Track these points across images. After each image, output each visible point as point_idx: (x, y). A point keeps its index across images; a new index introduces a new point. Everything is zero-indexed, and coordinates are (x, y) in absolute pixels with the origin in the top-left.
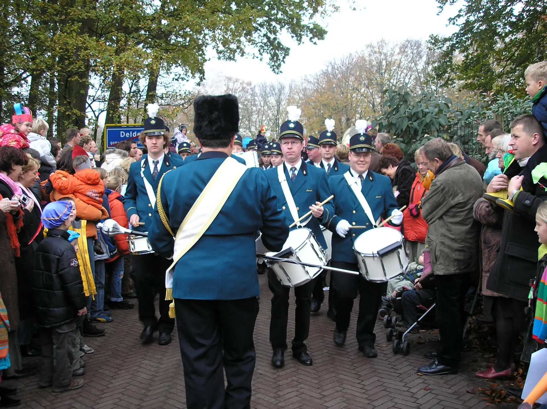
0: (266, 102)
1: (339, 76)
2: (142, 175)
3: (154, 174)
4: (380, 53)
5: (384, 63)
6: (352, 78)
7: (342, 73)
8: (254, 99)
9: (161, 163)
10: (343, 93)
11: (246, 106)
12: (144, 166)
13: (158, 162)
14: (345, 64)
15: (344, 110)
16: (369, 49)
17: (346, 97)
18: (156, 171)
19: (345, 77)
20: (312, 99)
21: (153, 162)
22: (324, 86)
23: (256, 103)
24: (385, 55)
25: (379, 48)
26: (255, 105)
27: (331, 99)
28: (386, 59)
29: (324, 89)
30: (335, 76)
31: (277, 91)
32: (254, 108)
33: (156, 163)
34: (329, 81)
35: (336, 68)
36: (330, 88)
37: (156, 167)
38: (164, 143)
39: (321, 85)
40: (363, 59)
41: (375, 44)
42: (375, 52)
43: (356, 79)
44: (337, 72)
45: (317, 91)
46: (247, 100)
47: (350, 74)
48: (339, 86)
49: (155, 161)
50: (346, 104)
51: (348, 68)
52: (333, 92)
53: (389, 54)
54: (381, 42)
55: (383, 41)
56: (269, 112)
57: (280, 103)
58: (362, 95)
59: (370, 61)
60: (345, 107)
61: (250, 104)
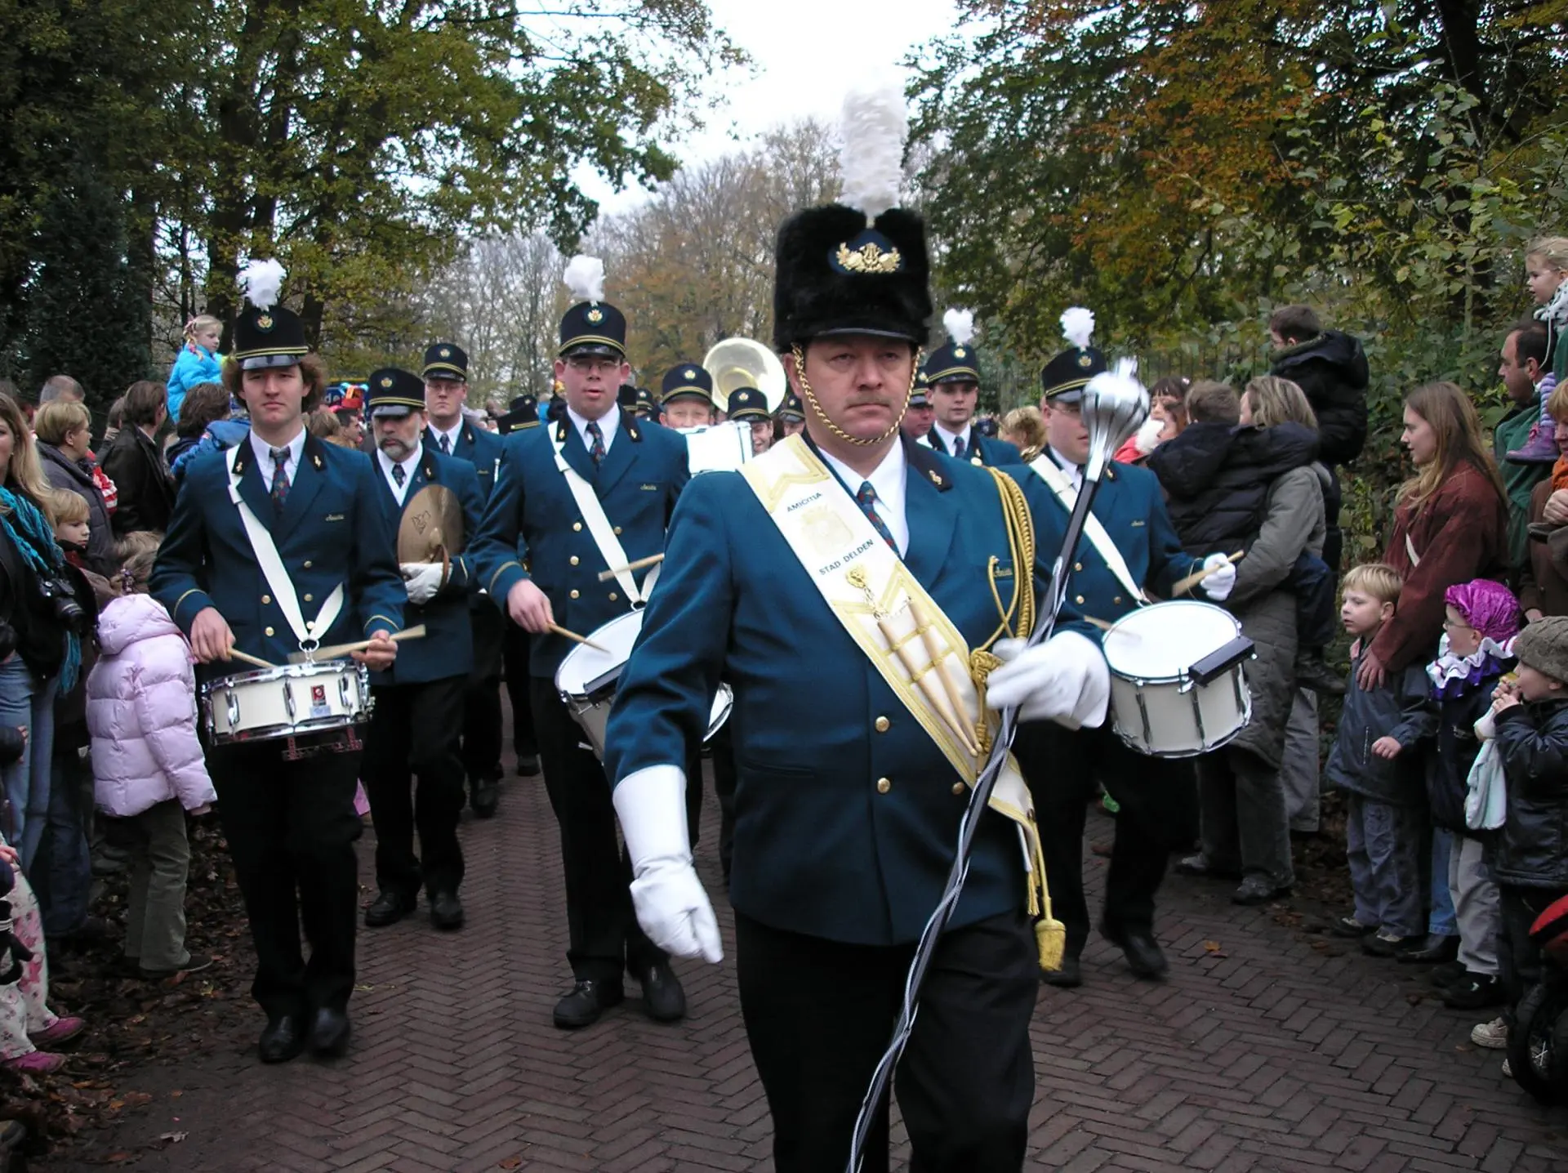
0: (497, 287)
1: (698, 220)
2: (236, 497)
3: (277, 494)
4: (805, 160)
5: (815, 185)
6: (731, 226)
7: (705, 212)
8: (466, 281)
9: (296, 456)
10: (707, 266)
11: (442, 298)
12: (239, 468)
13: (287, 454)
14: (713, 186)
15: (712, 309)
16: (776, 150)
17: (717, 277)
18: (282, 485)
19: (713, 222)
20: (625, 283)
21: (272, 454)
22: (656, 246)
23: (472, 290)
24: (818, 164)
25: (801, 148)
26: (467, 296)
27: (676, 282)
28: (820, 175)
29: (657, 253)
30: (684, 216)
31: (528, 257)
32: (467, 306)
33: (280, 459)
34: (670, 235)
35: (688, 197)
36: (674, 252)
37: (279, 472)
38: (306, 392)
39: (648, 242)
40: (760, 175)
41: (790, 133)
42: (792, 158)
43: (742, 229)
44: (691, 208)
45: (637, 259)
46: (446, 284)
47: (726, 213)
48: (697, 249)
49: (278, 449)
50: (717, 295)
51: (720, 197)
52: (682, 263)
53: (827, 163)
54: (807, 130)
55: (812, 127)
56: (507, 315)
57: (538, 292)
58: (758, 272)
59: (779, 181)
60: (715, 302)
61: (453, 293)
